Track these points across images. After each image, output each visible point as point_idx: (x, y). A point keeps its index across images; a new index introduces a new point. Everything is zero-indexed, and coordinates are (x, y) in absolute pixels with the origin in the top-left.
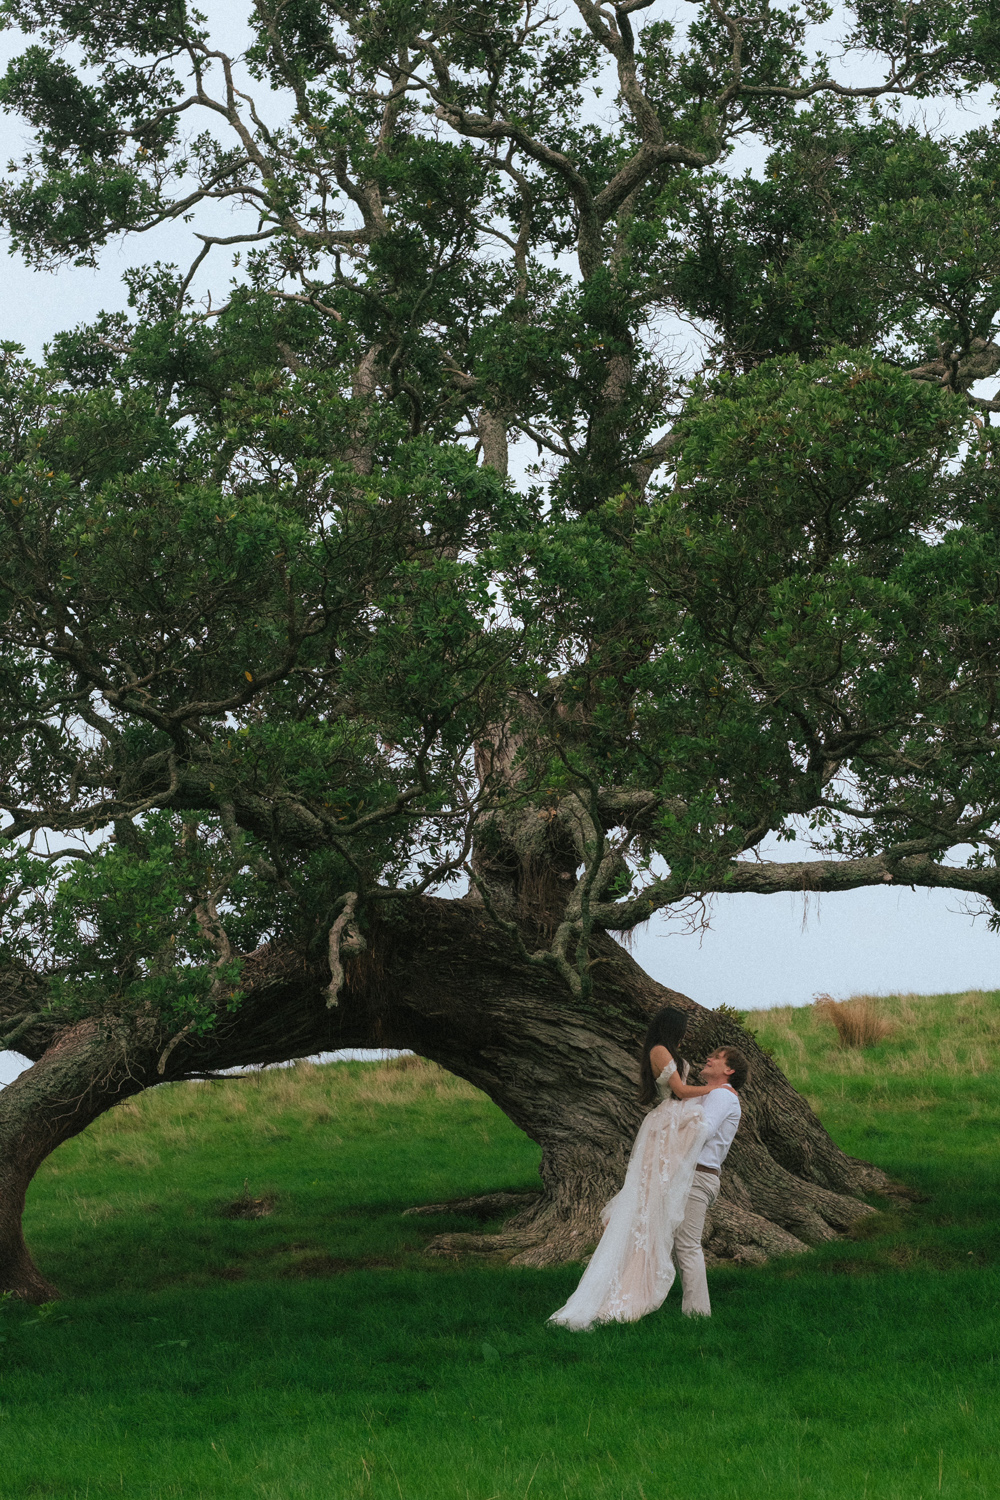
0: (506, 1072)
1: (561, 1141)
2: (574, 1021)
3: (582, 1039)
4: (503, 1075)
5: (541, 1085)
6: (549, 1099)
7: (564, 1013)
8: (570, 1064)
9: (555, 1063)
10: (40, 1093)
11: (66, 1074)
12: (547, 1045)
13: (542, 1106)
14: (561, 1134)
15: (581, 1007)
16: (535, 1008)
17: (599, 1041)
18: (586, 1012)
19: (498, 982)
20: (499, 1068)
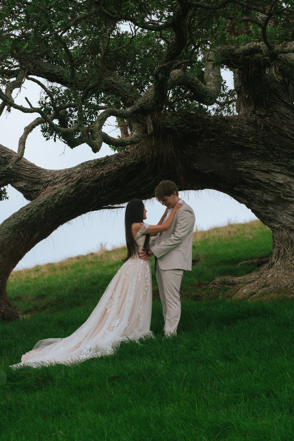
0: (250, 197)
1: (277, 229)
2: (276, 170)
3: (280, 178)
4: (249, 199)
5: (267, 202)
6: (272, 209)
7: (272, 167)
8: (278, 191)
9: (271, 192)
10: (19, 220)
11: (32, 211)
12: (265, 183)
13: (269, 213)
14: (277, 226)
15: (278, 163)
16: (258, 165)
17: (289, 179)
18: (281, 165)
19: (240, 154)
20: (246, 195)
